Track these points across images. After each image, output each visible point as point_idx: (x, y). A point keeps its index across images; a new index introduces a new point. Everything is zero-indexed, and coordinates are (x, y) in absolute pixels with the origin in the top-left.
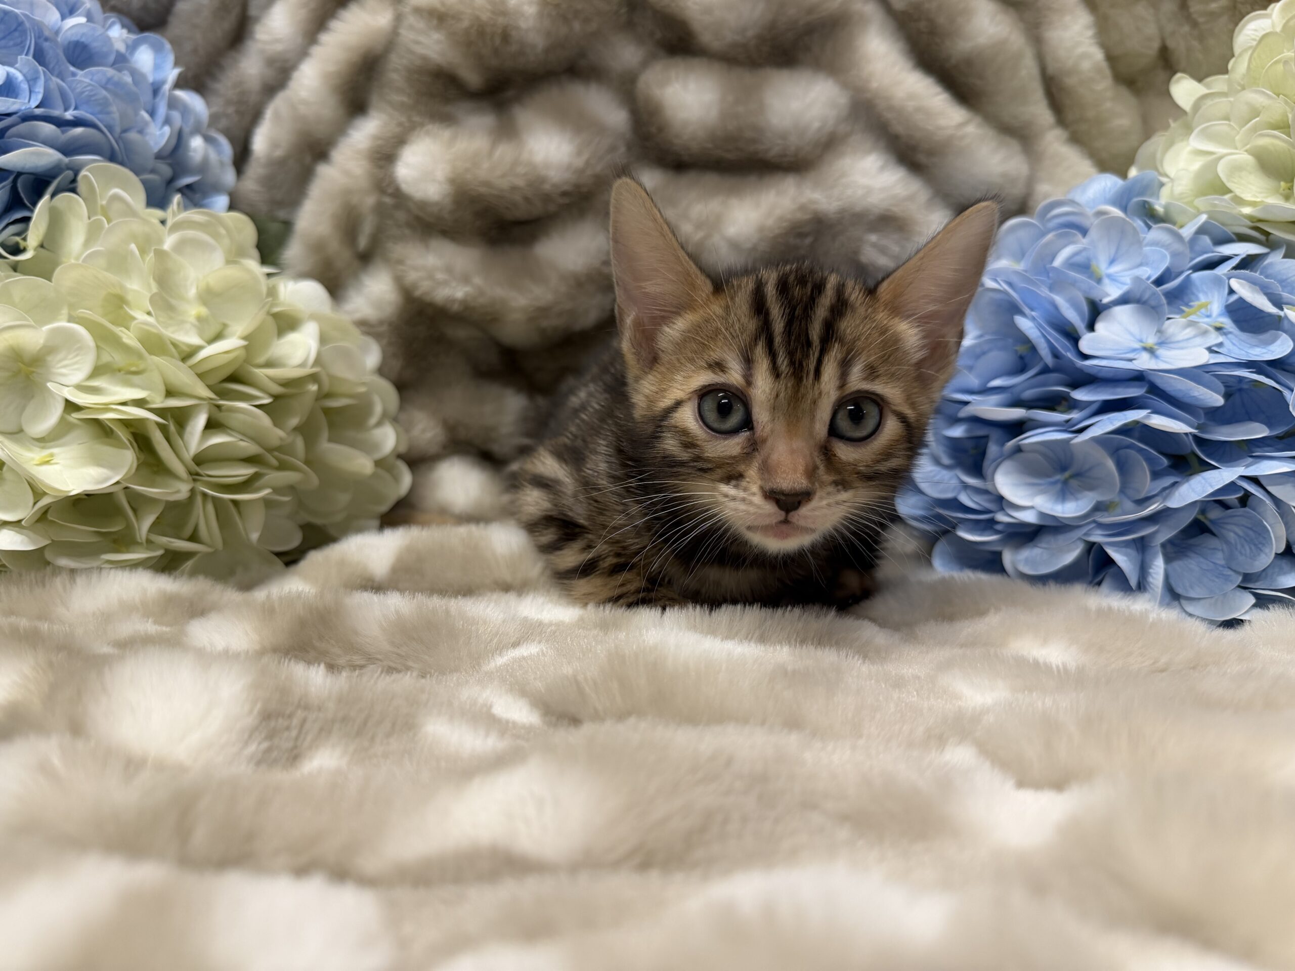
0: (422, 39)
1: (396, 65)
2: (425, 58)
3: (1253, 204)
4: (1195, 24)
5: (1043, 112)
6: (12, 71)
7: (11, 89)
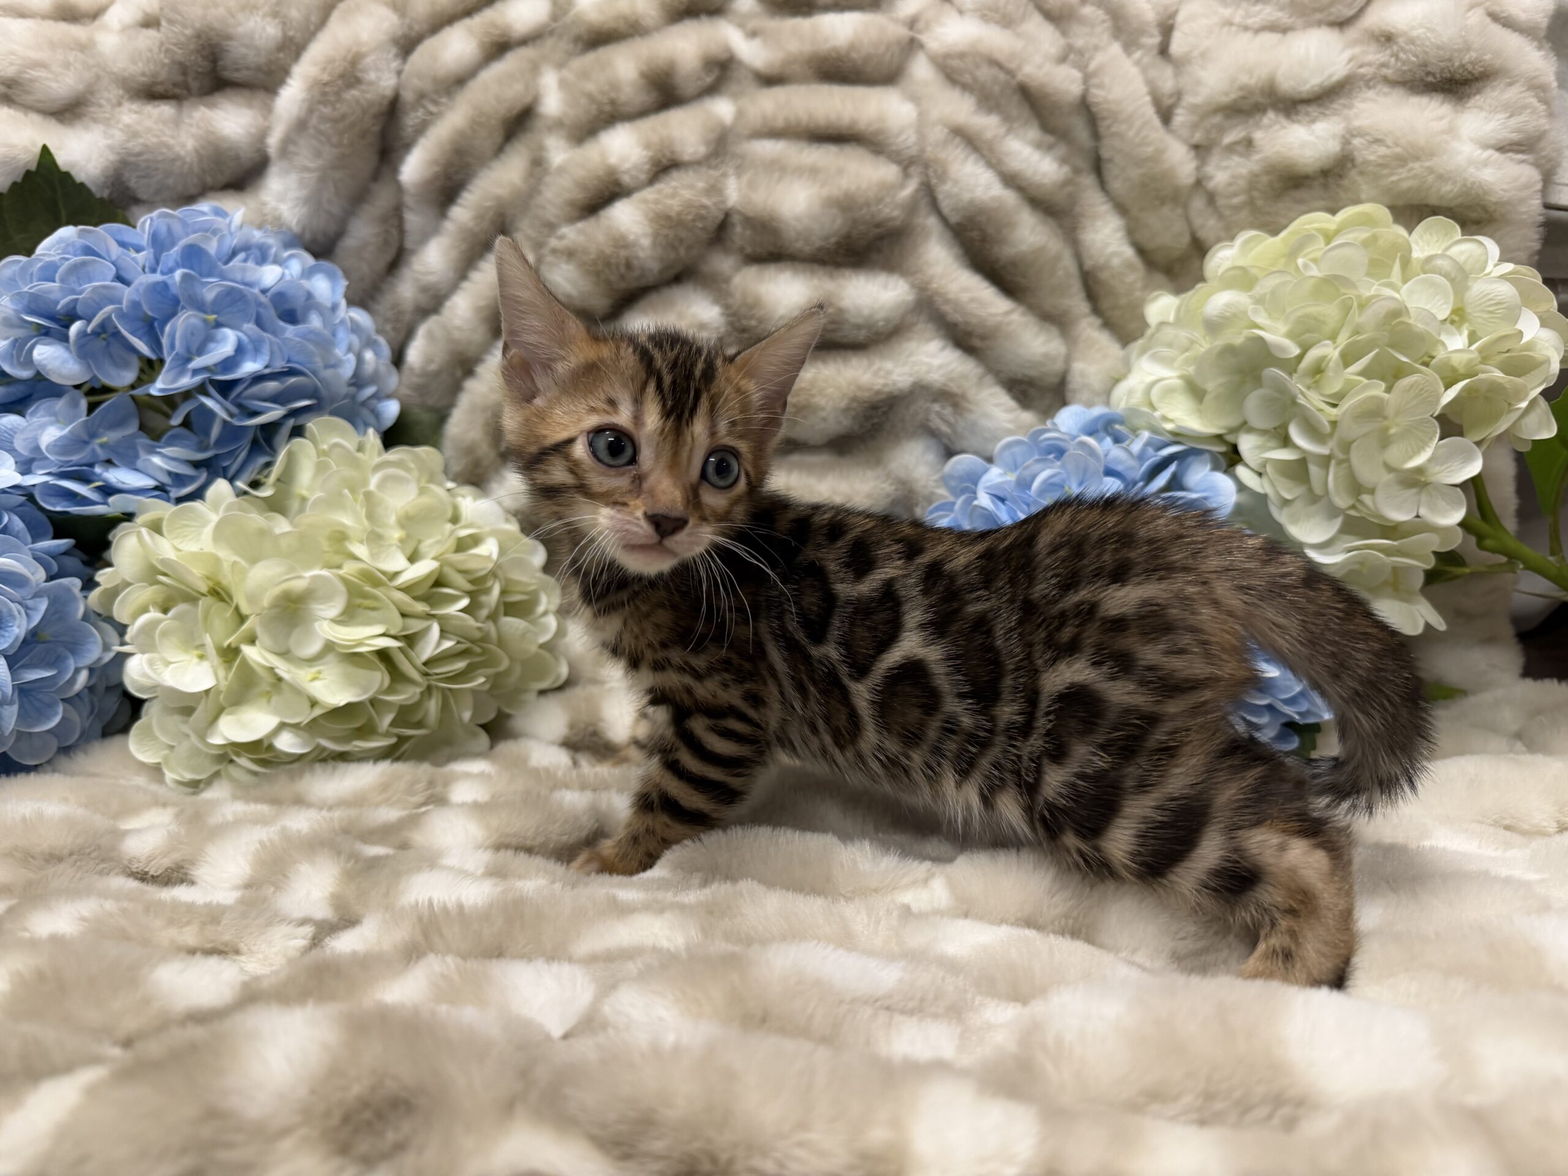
5: (1078, 304)
6: (240, 334)
7: (240, 350)
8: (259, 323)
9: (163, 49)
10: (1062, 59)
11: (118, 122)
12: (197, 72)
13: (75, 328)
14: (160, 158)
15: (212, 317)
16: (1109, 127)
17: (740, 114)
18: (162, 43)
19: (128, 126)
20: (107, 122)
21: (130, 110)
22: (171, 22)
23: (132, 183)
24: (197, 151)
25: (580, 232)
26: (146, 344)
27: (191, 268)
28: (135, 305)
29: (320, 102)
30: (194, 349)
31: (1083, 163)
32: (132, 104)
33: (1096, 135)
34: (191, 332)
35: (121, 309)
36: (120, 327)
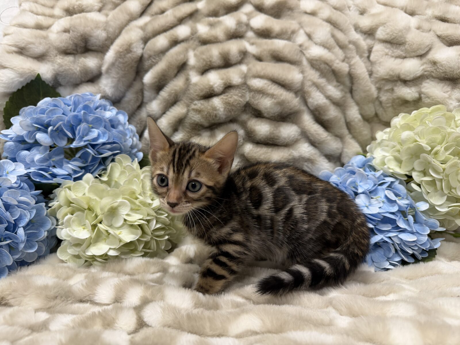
0: (195, 116)
1: (188, 121)
2: (195, 121)
3: (392, 169)
4: (383, 108)
5: (345, 131)
6: (99, 131)
7: (99, 135)
8: (105, 127)
9: (71, 39)
10: (343, 61)
11: (56, 62)
12: (81, 47)
13: (50, 129)
14: (69, 73)
15: (91, 125)
16: (357, 81)
17: (249, 70)
18: (70, 38)
19: (59, 63)
20: (52, 62)
21: (60, 58)
22: (73, 31)
23: (60, 80)
24: (80, 71)
25: (201, 104)
26: (71, 133)
27: (85, 110)
28: (69, 122)
29: (119, 58)
30: (85, 134)
31: (347, 90)
32: (60, 56)
33: (352, 83)
34: (85, 130)
35: (64, 123)
36: (64, 128)
